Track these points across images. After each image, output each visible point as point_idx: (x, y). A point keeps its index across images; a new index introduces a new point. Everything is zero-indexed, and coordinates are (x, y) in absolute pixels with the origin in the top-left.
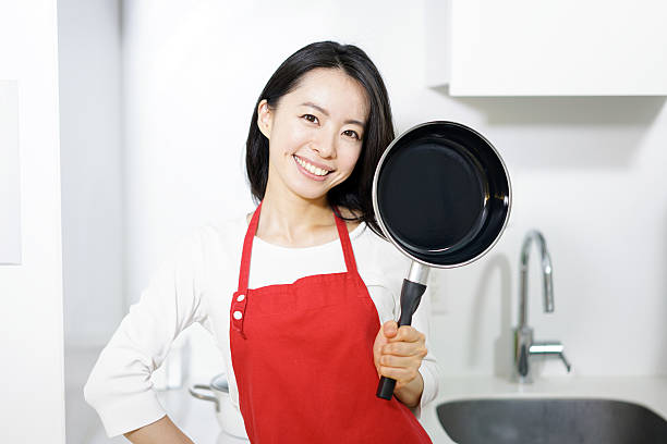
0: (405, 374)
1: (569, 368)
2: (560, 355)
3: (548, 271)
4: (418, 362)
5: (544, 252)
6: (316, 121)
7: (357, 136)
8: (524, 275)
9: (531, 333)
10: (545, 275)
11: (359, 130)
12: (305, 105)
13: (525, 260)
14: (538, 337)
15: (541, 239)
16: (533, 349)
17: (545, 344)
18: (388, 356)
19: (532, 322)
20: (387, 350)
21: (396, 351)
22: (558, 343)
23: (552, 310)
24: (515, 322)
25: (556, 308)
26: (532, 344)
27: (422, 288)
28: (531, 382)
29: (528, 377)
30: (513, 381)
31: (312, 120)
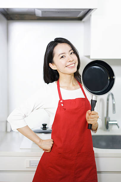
0: (94, 123)
1: (119, 127)
2: (117, 124)
3: (114, 103)
4: (97, 119)
5: (113, 98)
6: (64, 57)
7: (73, 53)
8: (108, 103)
9: (109, 118)
10: (113, 104)
11: (73, 51)
13: (108, 100)
14: (111, 119)
15: (112, 95)
16: (110, 122)
17: (113, 121)
18: (89, 119)
19: (110, 115)
20: (89, 117)
21: (91, 117)
22: (116, 121)
23: (115, 113)
24: (105, 116)
25: (116, 113)
26: (110, 121)
27: (96, 101)
28: (109, 131)
29: (108, 129)
30: (104, 130)
31: (63, 57)
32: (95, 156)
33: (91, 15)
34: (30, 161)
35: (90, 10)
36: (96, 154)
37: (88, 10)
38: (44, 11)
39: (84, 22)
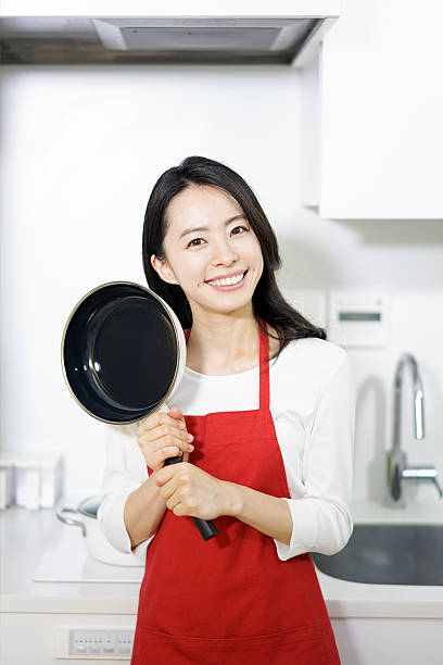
1: (441, 494)
2: (433, 480)
5: (416, 376)
7: (244, 229)
8: (398, 398)
9: (404, 457)
11: (242, 223)
12: (183, 235)
13: (398, 383)
14: (411, 461)
15: (413, 362)
16: (406, 473)
17: (418, 468)
19: (407, 443)
22: (431, 468)
23: (423, 437)
24: (388, 445)
26: (405, 468)
28: (403, 507)
29: (400, 502)
30: (386, 505)
31: (199, 243)
32: (330, 615)
33: (321, 43)
34: (72, 633)
35: (315, 23)
36: (336, 604)
37: (306, 23)
38: (131, 29)
39: (300, 70)
